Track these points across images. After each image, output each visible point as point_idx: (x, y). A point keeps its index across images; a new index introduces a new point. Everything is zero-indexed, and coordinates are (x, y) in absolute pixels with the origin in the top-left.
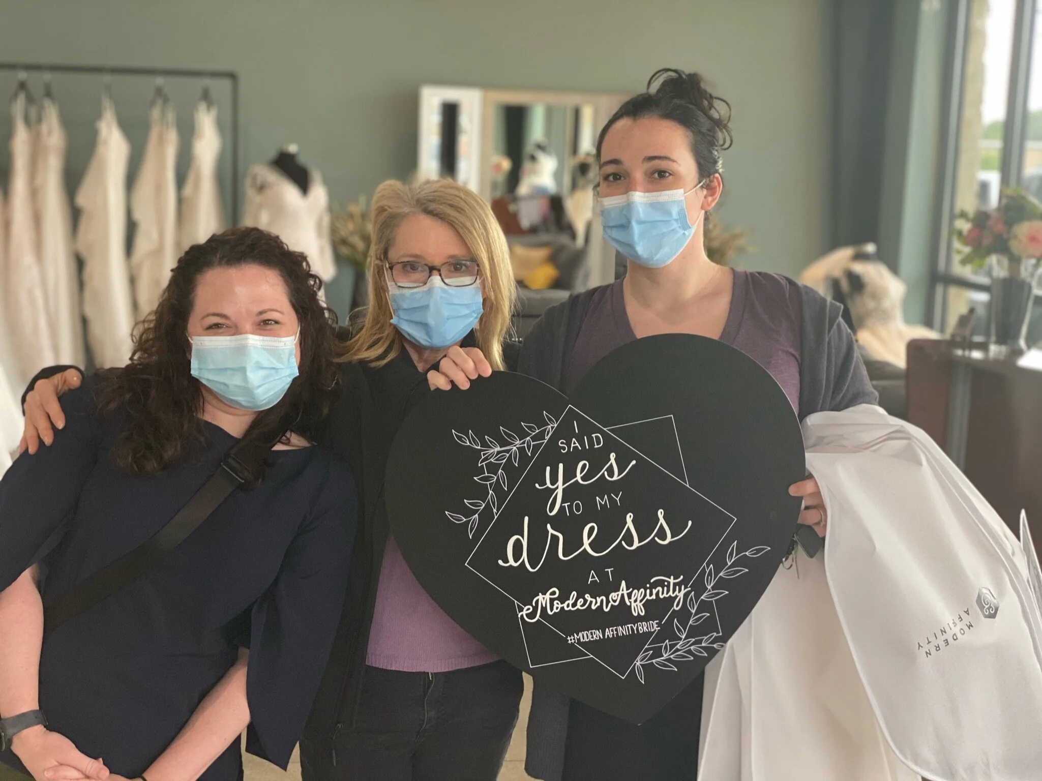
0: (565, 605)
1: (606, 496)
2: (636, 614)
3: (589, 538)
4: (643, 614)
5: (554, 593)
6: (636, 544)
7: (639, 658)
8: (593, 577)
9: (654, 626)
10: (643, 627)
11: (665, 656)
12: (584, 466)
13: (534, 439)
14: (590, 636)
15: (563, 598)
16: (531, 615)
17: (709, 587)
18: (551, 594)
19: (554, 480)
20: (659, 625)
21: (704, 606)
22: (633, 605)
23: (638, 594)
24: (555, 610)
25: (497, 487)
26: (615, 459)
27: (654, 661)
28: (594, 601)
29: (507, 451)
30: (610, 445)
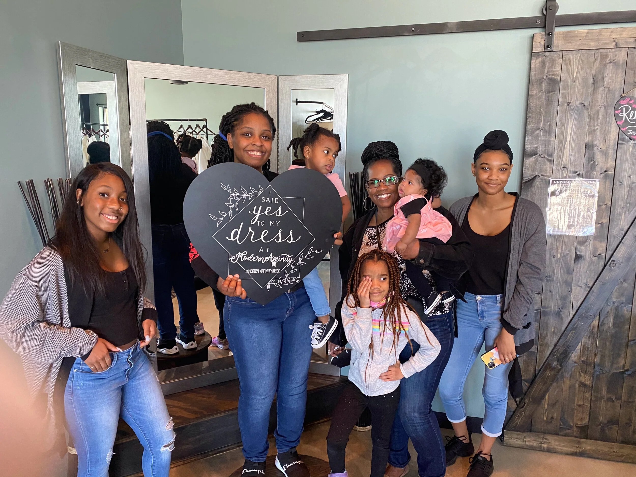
0: (248, 258)
1: (274, 222)
2: (273, 266)
3: (264, 235)
4: (275, 266)
5: (245, 253)
6: (280, 241)
7: (270, 282)
8: (261, 250)
9: (278, 271)
10: (274, 271)
11: (279, 282)
12: (269, 209)
13: (253, 194)
14: (254, 271)
15: (248, 256)
16: (234, 260)
17: (300, 261)
18: (244, 253)
19: (257, 211)
20: (280, 271)
21: (297, 267)
22: (273, 262)
23: (275, 259)
24: (244, 260)
25: (234, 210)
26: (281, 209)
27: (275, 283)
28: (259, 258)
29: (241, 196)
30: (281, 203)
